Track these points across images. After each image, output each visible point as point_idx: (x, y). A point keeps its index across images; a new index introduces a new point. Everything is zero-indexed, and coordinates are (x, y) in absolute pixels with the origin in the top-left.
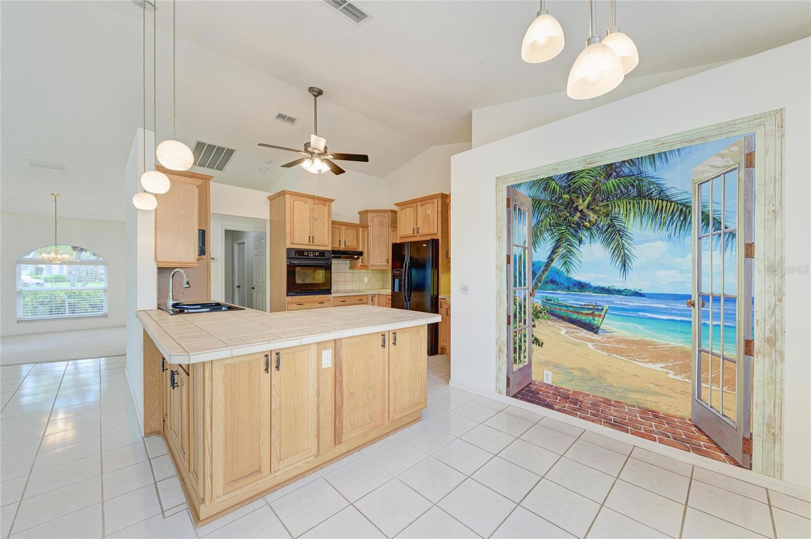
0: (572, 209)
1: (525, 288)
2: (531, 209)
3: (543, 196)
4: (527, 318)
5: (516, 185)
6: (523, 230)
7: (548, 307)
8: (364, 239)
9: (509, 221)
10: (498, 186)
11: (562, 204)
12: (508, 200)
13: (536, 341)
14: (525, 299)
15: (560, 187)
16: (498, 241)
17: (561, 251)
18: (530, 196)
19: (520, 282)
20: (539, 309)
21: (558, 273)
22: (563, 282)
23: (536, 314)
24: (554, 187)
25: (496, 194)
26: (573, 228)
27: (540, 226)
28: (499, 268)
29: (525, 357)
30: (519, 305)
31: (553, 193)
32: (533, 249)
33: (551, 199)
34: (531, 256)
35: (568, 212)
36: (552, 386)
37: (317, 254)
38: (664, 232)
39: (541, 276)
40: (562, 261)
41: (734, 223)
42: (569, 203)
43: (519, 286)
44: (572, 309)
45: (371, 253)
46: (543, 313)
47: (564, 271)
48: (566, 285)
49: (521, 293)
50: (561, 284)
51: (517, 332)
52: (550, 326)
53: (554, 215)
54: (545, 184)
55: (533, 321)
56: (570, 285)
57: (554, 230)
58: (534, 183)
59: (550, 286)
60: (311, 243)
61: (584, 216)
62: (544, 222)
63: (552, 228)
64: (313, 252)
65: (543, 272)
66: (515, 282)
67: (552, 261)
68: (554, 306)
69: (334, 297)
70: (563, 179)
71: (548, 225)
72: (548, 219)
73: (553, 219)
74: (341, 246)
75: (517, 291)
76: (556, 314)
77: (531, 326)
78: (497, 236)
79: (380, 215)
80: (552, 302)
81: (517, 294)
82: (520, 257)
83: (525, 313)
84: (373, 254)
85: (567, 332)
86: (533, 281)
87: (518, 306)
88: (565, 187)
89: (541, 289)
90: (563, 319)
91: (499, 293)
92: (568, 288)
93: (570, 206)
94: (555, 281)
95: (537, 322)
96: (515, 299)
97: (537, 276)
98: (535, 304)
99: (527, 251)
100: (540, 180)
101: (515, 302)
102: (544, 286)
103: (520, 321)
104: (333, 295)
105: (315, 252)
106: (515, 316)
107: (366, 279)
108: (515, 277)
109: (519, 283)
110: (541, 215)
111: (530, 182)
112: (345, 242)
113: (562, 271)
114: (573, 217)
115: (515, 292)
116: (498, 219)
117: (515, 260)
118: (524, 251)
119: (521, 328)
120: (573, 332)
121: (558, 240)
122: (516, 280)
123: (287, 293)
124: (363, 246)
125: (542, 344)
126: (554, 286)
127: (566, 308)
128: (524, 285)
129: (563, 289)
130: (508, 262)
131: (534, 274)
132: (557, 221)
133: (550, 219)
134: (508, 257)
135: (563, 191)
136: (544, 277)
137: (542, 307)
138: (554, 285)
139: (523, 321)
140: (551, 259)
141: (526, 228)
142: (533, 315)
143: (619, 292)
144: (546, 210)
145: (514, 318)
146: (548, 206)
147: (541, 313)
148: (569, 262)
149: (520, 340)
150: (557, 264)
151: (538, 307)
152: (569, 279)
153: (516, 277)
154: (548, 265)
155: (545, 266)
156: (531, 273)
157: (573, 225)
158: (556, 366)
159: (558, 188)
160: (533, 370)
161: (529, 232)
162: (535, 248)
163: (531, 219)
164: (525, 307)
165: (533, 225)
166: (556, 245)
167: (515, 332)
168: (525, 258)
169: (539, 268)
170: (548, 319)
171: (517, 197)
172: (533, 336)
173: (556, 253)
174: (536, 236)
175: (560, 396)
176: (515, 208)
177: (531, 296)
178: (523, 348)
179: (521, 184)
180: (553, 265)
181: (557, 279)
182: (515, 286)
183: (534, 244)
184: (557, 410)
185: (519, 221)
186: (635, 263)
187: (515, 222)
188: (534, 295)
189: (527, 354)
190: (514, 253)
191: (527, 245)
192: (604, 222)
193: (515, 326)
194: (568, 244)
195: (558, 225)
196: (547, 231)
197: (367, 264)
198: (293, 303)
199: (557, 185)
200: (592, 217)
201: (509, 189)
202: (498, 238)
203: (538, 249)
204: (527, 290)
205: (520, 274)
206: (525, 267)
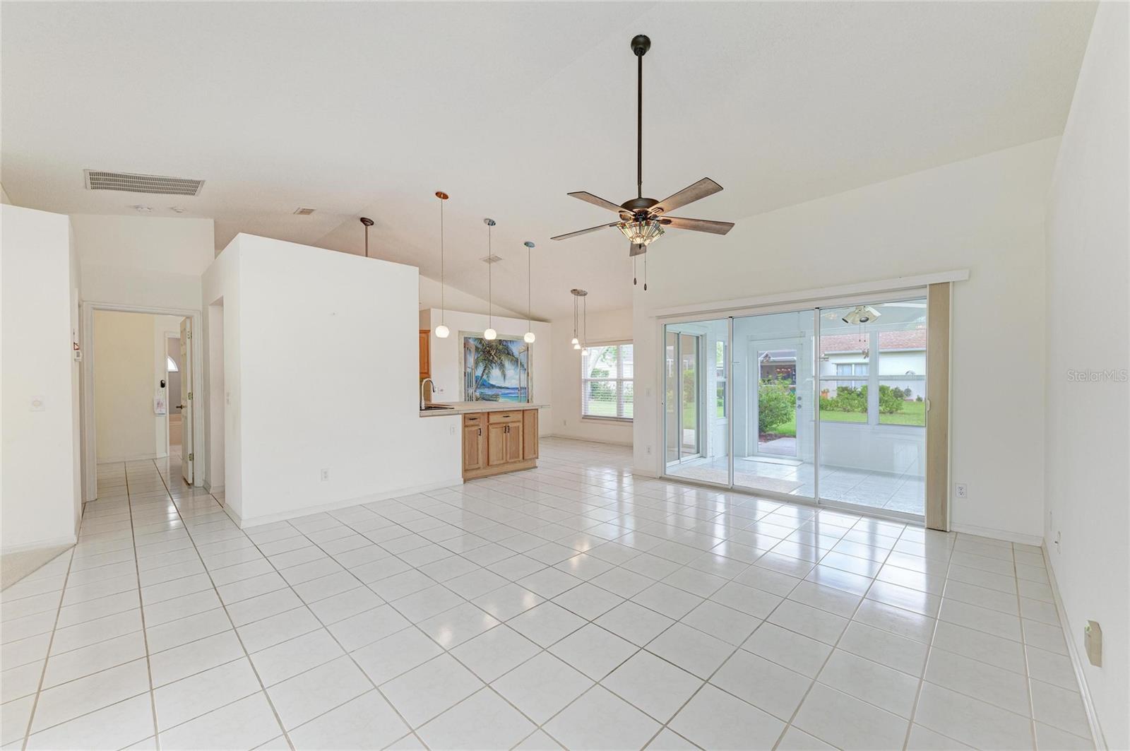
2: (475, 351)
3: (479, 346)
5: (468, 337)
6: (471, 360)
10: (459, 336)
11: (486, 352)
12: (465, 344)
14: (472, 393)
17: (486, 371)
18: (474, 344)
19: (470, 385)
23: (476, 399)
24: (483, 344)
25: (459, 340)
27: (478, 359)
28: (460, 378)
30: (470, 396)
31: (483, 346)
32: (475, 369)
33: (482, 349)
34: (475, 373)
35: (488, 355)
38: (513, 367)
39: (479, 382)
41: (525, 367)
42: (488, 351)
43: (470, 387)
49: (471, 391)
53: (483, 355)
54: (480, 341)
61: (493, 358)
62: (480, 358)
63: (483, 361)
65: (480, 380)
70: (486, 341)
75: (469, 389)
78: (459, 361)
82: (470, 373)
83: (472, 399)
86: (475, 385)
88: (487, 345)
91: (460, 392)
93: (489, 353)
96: (468, 393)
98: (476, 395)
100: (478, 338)
110: (478, 354)
111: (474, 338)
113: (486, 380)
114: (490, 357)
116: (459, 352)
117: (468, 374)
118: (472, 370)
121: (485, 366)
122: (468, 385)
128: (472, 386)
130: (465, 376)
131: (476, 381)
132: (484, 358)
133: (482, 357)
134: (465, 373)
140: (483, 375)
141: (472, 360)
143: (503, 388)
144: (480, 352)
148: (489, 376)
150: (485, 377)
152: (489, 383)
154: (481, 377)
157: (490, 361)
161: (473, 362)
163: (474, 355)
164: (472, 396)
165: (475, 358)
166: (484, 368)
168: (472, 374)
169: (478, 379)
171: (469, 344)
173: (484, 372)
174: (477, 363)
176: (467, 349)
177: (475, 391)
179: (470, 338)
180: (483, 377)
181: (485, 383)
182: (468, 387)
186: (507, 377)
187: (468, 356)
190: (468, 370)
191: (473, 368)
192: (499, 361)
194: (488, 369)
195: (485, 360)
196: (481, 362)
200: (496, 358)
201: (465, 338)
202: (460, 363)
203: (477, 369)
204: (473, 389)
205: (470, 381)
206: (472, 378)
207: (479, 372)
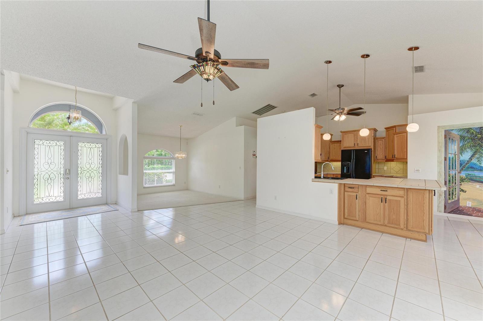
2: (459, 140)
3: (466, 135)
4: (457, 182)
5: (450, 130)
6: (454, 148)
7: (469, 177)
9: (446, 144)
10: (439, 130)
11: (477, 139)
12: (445, 135)
13: (462, 190)
14: (455, 175)
15: (476, 132)
16: (439, 151)
17: (477, 156)
18: (458, 135)
20: (463, 178)
21: (475, 164)
23: (462, 180)
24: (473, 132)
25: (438, 133)
27: (464, 146)
28: (439, 162)
29: (455, 197)
31: (472, 134)
32: (460, 155)
33: (471, 136)
34: (459, 158)
35: (480, 142)
36: (472, 207)
39: (465, 166)
40: (477, 160)
42: (481, 138)
43: (452, 169)
46: (466, 180)
48: (479, 169)
49: (452, 173)
50: (477, 168)
52: (470, 184)
53: (472, 142)
54: (468, 130)
55: (460, 183)
57: (472, 148)
58: (461, 130)
59: (470, 169)
62: (467, 145)
65: (466, 164)
68: (472, 177)
70: (477, 129)
71: (469, 146)
72: (469, 144)
73: (472, 144)
75: (451, 171)
76: (473, 180)
77: (459, 185)
78: (438, 149)
80: (472, 175)
82: (453, 158)
83: (455, 180)
85: (480, 186)
86: (460, 167)
87: (451, 177)
88: (478, 132)
89: (465, 170)
90: (477, 182)
91: (439, 173)
92: (481, 170)
95: (462, 183)
97: (463, 165)
98: (462, 176)
99: (456, 156)
100: (464, 129)
101: (449, 176)
102: (467, 169)
103: (453, 183)
106: (450, 181)
110: (465, 142)
111: (459, 129)
113: (477, 164)
115: (449, 172)
116: (439, 142)
117: (449, 159)
118: (455, 156)
119: (453, 186)
121: (475, 152)
125: (466, 191)
126: (472, 169)
127: (479, 178)
128: (455, 169)
129: (477, 170)
130: (445, 160)
131: (461, 165)
132: (474, 145)
133: (470, 144)
134: (445, 158)
135: (477, 134)
136: (467, 166)
137: (465, 177)
139: (454, 183)
140: (471, 159)
141: (456, 147)
142: (460, 180)
146: (469, 139)
147: (465, 180)
148: (481, 160)
149: (453, 190)
150: (474, 161)
153: (450, 166)
154: (469, 161)
155: (467, 162)
156: (459, 164)
158: (474, 200)
159: (475, 132)
160: (460, 202)
161: (458, 149)
162: (462, 155)
163: (459, 143)
164: (455, 177)
165: (460, 146)
166: (474, 154)
167: (450, 187)
168: (456, 159)
169: (464, 162)
170: (469, 182)
171: (451, 135)
172: (460, 189)
173: (474, 157)
174: (462, 150)
175: (476, 211)
176: (449, 139)
177: (459, 173)
178: (454, 194)
179: (453, 130)
180: (472, 161)
181: (474, 166)
182: (450, 169)
183: (461, 153)
184: (474, 216)
185: (452, 144)
187: (450, 144)
188: (461, 173)
189: (457, 196)
190: (449, 156)
191: (457, 153)
193: (450, 185)
194: (480, 154)
195: (475, 146)
196: (469, 148)
201: (445, 131)
202: (439, 150)
203: (463, 155)
204: (457, 171)
205: (453, 164)
206: (455, 162)
207: (466, 156)
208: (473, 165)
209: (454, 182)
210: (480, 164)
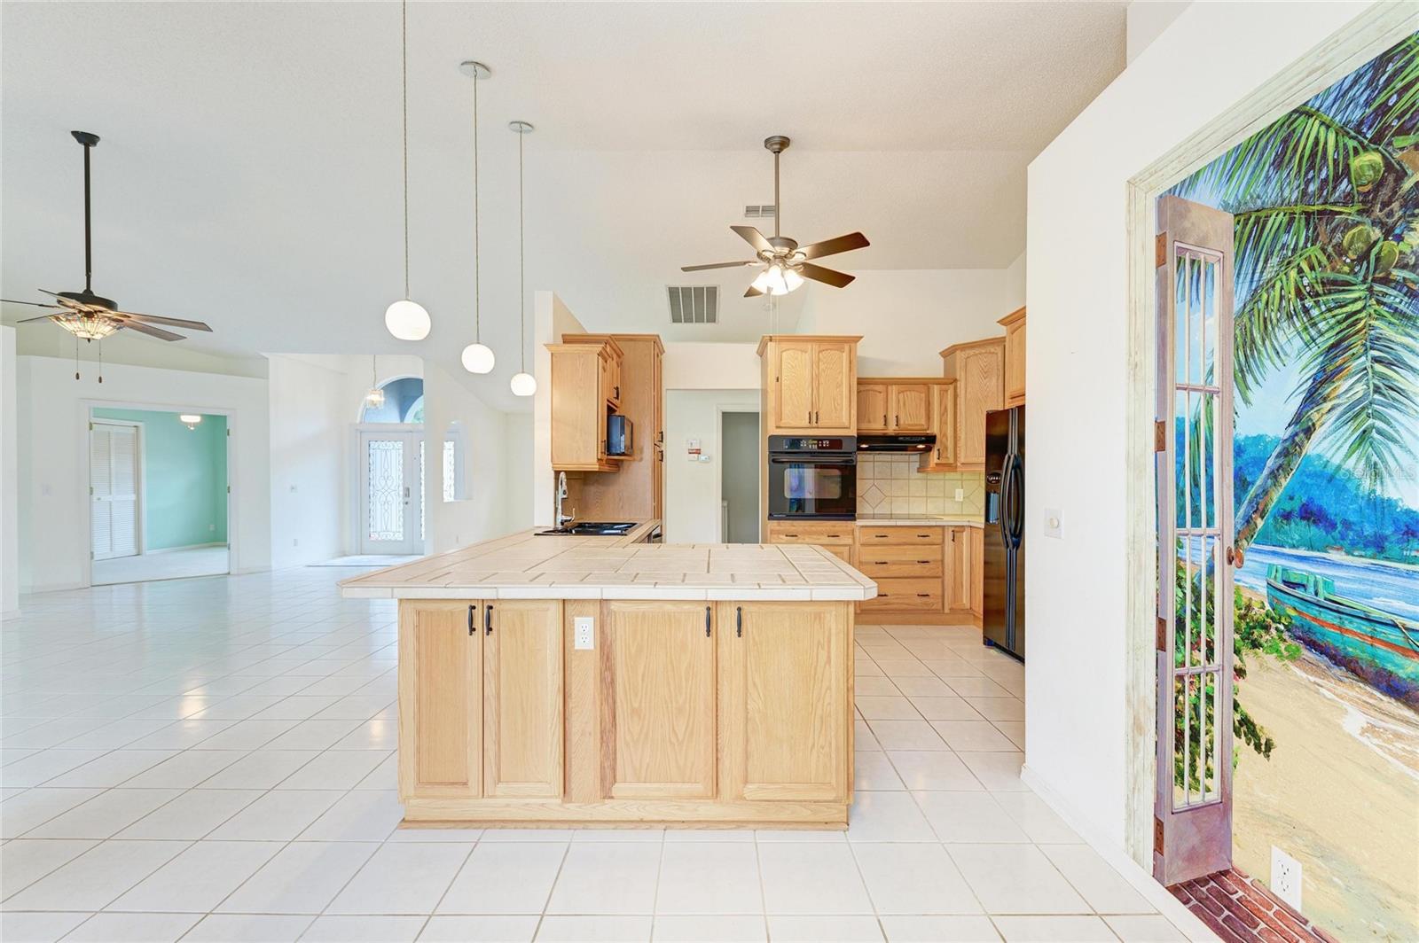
0: (1395, 206)
1: (1210, 531)
2: (1231, 249)
3: (1280, 189)
4: (1217, 637)
5: (1183, 182)
6: (1204, 331)
7: (1292, 613)
8: (946, 408)
9: (1162, 311)
10: (1132, 208)
11: (1348, 199)
12: (1161, 240)
13: (1246, 727)
14: (1211, 572)
15: (1342, 131)
16: (1132, 378)
17: (1347, 389)
18: (1227, 207)
19: (1196, 511)
20: (1257, 613)
21: (1331, 479)
22: (1352, 518)
23: (1250, 633)
24: (1317, 141)
25: (1129, 232)
26: (1401, 285)
27: (1261, 305)
28: (1133, 466)
29: (1209, 774)
30: (1193, 591)
31: (1312, 167)
32: (1236, 393)
33: (1304, 193)
34: (1230, 421)
35: (1374, 223)
36: (1306, 922)
37: (826, 443)
39: (1266, 492)
40: (1349, 433)
42: (1380, 184)
43: (1193, 525)
44: (1394, 636)
45: (963, 437)
46: (1273, 631)
47: (1358, 473)
48: (1369, 530)
49: (1199, 550)
50: (1347, 524)
51: (1186, 679)
53: (1314, 251)
54: (1286, 138)
55: (1237, 652)
56: (1388, 531)
57: (1315, 312)
58: (1242, 154)
59: (1299, 529)
60: (815, 425)
62: (1278, 285)
63: (1309, 303)
64: (818, 440)
65: (1274, 475)
66: (1181, 509)
67: (1309, 432)
68: (1314, 611)
69: (862, 526)
70: (1351, 93)
71: (1292, 295)
72: (1293, 274)
73: (1312, 268)
74: (889, 428)
75: (1186, 541)
76: (1321, 643)
77: (1230, 672)
79: (983, 351)
80: (1309, 595)
81: (1187, 550)
82: (1196, 426)
83: (1210, 621)
84: (966, 438)
85: (1371, 729)
86: (1237, 510)
87: (1188, 591)
88: (1361, 123)
89: (1265, 538)
90: (1354, 671)
91: (1134, 543)
92: (1378, 545)
93: (1385, 193)
94: (1320, 510)
95: (1250, 660)
96: (1179, 568)
97: (1252, 491)
98: (1246, 595)
99: (1216, 401)
100: (1260, 136)
101: (1179, 578)
102: (1278, 531)
103: (1195, 646)
104: (859, 522)
105: (822, 440)
106: (1181, 624)
107: (959, 494)
108: (1181, 494)
109: (1192, 514)
110: (1266, 262)
111: (1228, 155)
112: (897, 417)
113: (1350, 474)
114: (1399, 238)
115: (1180, 545)
117: (1180, 435)
118: (1209, 403)
119: (1198, 669)
120: (1398, 736)
121: (1334, 346)
122: (1185, 505)
123: (770, 515)
124: (943, 423)
125: (1269, 746)
126: (1314, 532)
127: (1366, 628)
128: (1209, 524)
129: (1353, 544)
130: (1161, 445)
131: (1241, 484)
132: (1330, 274)
133: (1300, 271)
134: (1161, 427)
135: (1351, 144)
136: (1276, 495)
137: (1268, 607)
138: (1313, 528)
139: (1203, 647)
140: (1303, 427)
141: (1213, 322)
142: (1237, 630)
144: (1284, 238)
145: (1178, 632)
146: (1291, 221)
147: (1267, 628)
148: (1379, 432)
149: (1196, 708)
150: (1328, 445)
151: (1256, 607)
152: (1380, 507)
153: (1183, 493)
154: (1290, 449)
155: (1278, 456)
156: (1230, 480)
157: (1397, 274)
159: (1332, 137)
160: (1234, 829)
161: (1223, 337)
163: (1230, 285)
164: (1210, 598)
165: (1237, 306)
166: (1323, 369)
167: (1181, 679)
168: (1211, 429)
169: (1259, 463)
170: (1293, 658)
171: (1187, 224)
172: (1236, 706)
173: (1325, 400)
174: (1246, 346)
176: (1180, 261)
177: (1230, 562)
178: (1203, 739)
179: (1198, 173)
180: (1313, 447)
181: (1327, 502)
182: (1181, 523)
183: (1242, 375)
185: (1191, 305)
187: (1181, 310)
188: (1242, 561)
189: (1215, 765)
190: (1178, 414)
191: (1217, 383)
193: (1180, 658)
194: (1376, 360)
195: (1333, 285)
196: (1290, 317)
197: (951, 461)
198: (779, 533)
199: (1328, 127)
201: (1161, 204)
203: (1255, 393)
204: (1216, 541)
205: (1196, 484)
206: (1209, 459)
207: (1273, 398)
208: (1316, 493)
209: (1203, 635)
210: (1375, 472)
